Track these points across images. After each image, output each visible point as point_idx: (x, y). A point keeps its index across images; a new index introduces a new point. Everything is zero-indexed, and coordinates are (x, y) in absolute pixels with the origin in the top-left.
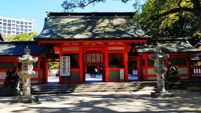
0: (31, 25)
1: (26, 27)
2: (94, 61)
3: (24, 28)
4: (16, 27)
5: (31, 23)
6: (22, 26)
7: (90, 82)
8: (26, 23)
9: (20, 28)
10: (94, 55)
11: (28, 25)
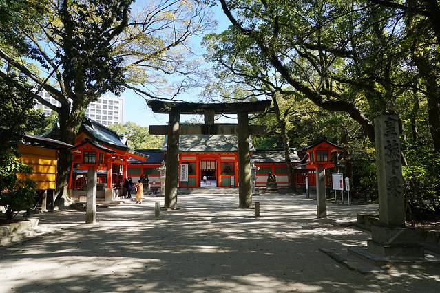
0: (119, 105)
1: (111, 107)
2: (209, 168)
3: (108, 110)
4: (96, 109)
5: (118, 102)
6: (105, 107)
7: (204, 188)
8: (111, 102)
9: (102, 109)
10: (209, 163)
11: (114, 105)
